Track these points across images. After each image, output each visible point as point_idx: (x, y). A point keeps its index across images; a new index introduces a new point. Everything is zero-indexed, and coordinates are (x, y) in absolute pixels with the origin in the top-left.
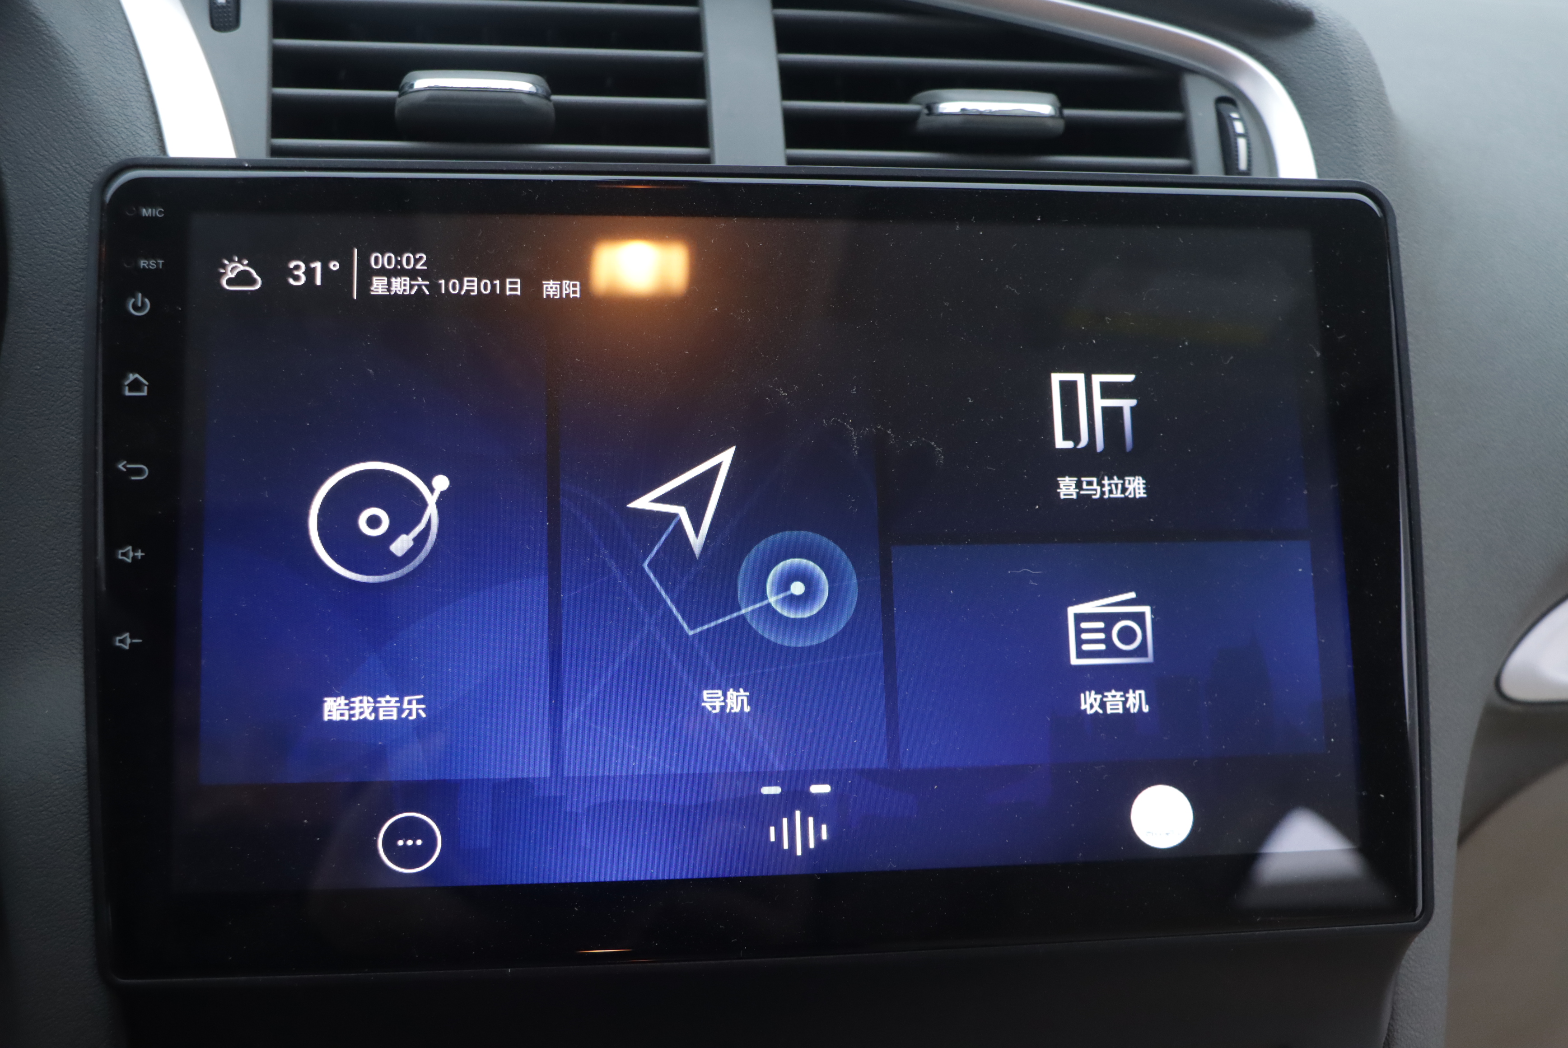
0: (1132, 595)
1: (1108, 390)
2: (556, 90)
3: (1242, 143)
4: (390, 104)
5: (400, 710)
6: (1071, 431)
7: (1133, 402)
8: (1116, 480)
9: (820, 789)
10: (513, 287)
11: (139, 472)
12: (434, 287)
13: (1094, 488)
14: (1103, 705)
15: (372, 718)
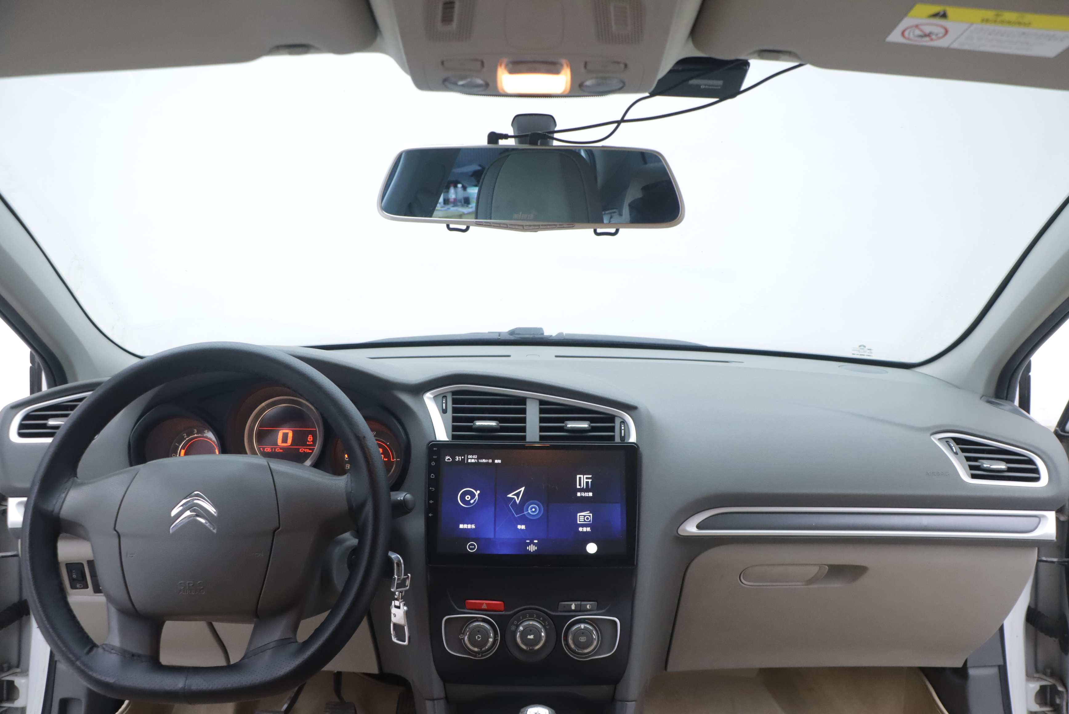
0: (589, 512)
1: (587, 478)
2: (500, 423)
3: (623, 431)
4: (472, 426)
5: (471, 527)
6: (580, 485)
7: (591, 480)
8: (587, 493)
9: (536, 541)
10: (490, 461)
11: (433, 489)
12: (478, 461)
13: (583, 494)
14: (583, 530)
15: (467, 528)
